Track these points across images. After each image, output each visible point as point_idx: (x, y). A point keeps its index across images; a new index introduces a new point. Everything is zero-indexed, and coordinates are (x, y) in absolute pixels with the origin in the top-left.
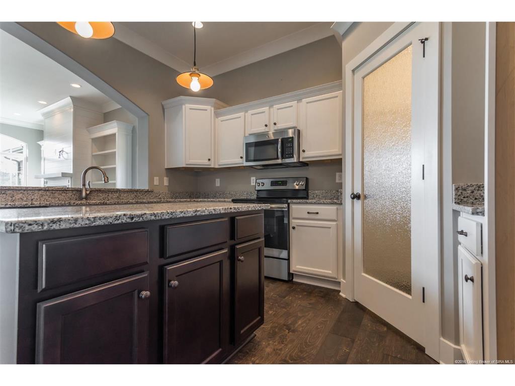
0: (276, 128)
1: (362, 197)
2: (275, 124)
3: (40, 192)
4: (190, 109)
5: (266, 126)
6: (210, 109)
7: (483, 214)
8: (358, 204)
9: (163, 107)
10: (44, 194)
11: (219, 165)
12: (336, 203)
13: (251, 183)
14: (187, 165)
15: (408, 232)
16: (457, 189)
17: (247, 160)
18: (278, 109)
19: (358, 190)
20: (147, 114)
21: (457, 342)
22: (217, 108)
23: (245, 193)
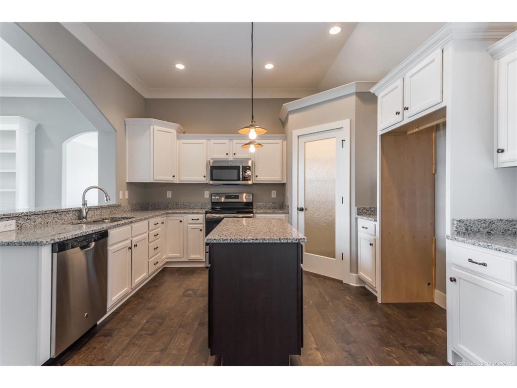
0: (235, 157)
1: (304, 210)
2: (235, 154)
3: (53, 215)
4: (158, 130)
5: (227, 154)
6: (174, 132)
7: (376, 221)
8: (302, 214)
9: (125, 122)
10: (55, 216)
11: (180, 181)
12: (285, 213)
13: (204, 196)
14: (155, 180)
15: (334, 228)
16: (357, 209)
17: (212, 179)
18: (237, 143)
19: (302, 205)
20: (115, 129)
21: (357, 272)
22: (179, 132)
23: (200, 204)
